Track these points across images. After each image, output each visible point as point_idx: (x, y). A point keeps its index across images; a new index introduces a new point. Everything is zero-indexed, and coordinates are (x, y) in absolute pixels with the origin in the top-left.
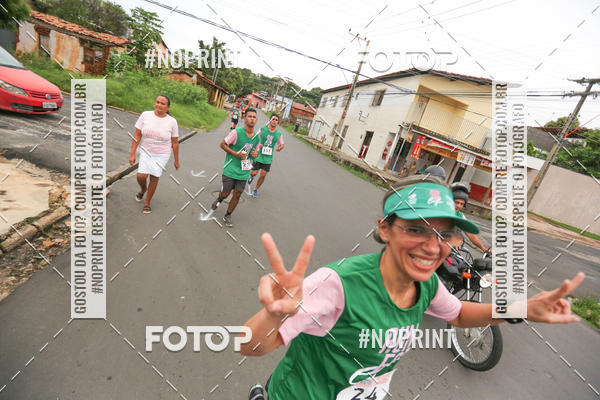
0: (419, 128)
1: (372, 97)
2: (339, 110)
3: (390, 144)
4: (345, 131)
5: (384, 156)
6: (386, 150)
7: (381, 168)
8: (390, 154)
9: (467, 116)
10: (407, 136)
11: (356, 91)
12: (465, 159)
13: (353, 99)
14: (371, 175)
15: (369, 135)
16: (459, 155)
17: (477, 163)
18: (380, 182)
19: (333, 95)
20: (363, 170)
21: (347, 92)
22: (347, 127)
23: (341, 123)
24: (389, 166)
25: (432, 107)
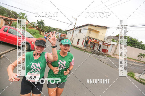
0: (90, 37)
1: (79, 31)
2: (71, 34)
3: (84, 41)
5: (83, 44)
6: (83, 43)
7: (82, 47)
8: (84, 43)
9: (100, 34)
10: (87, 39)
11: (75, 30)
12: (101, 43)
13: (74, 32)
14: (80, 48)
15: (79, 39)
16: (99, 42)
17: (103, 44)
18: (82, 50)
19: (70, 31)
20: (78, 48)
21: (73, 30)
22: (73, 38)
24: (84, 46)
25: (92, 32)
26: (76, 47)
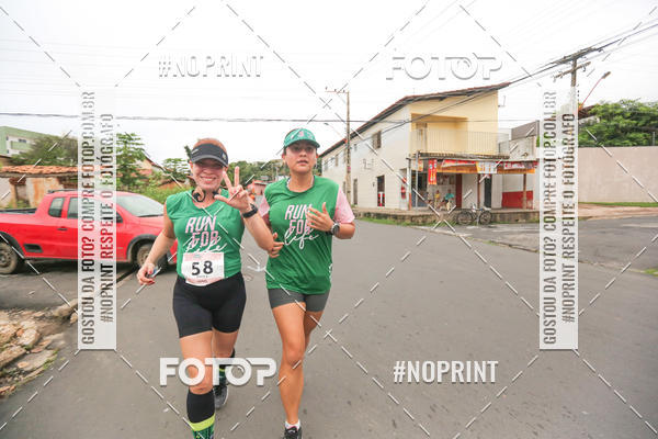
0: (426, 154)
1: (370, 141)
2: (343, 167)
3: (404, 180)
4: (355, 185)
5: (403, 195)
6: (403, 188)
7: (404, 208)
8: (408, 191)
10: (417, 166)
11: (352, 143)
12: (486, 169)
13: (352, 151)
14: (395, 217)
15: (381, 180)
16: (479, 166)
17: (500, 169)
18: (409, 222)
19: (333, 155)
20: (386, 216)
21: (343, 147)
22: (356, 180)
23: (348, 179)
24: (412, 204)
26: (379, 216)
